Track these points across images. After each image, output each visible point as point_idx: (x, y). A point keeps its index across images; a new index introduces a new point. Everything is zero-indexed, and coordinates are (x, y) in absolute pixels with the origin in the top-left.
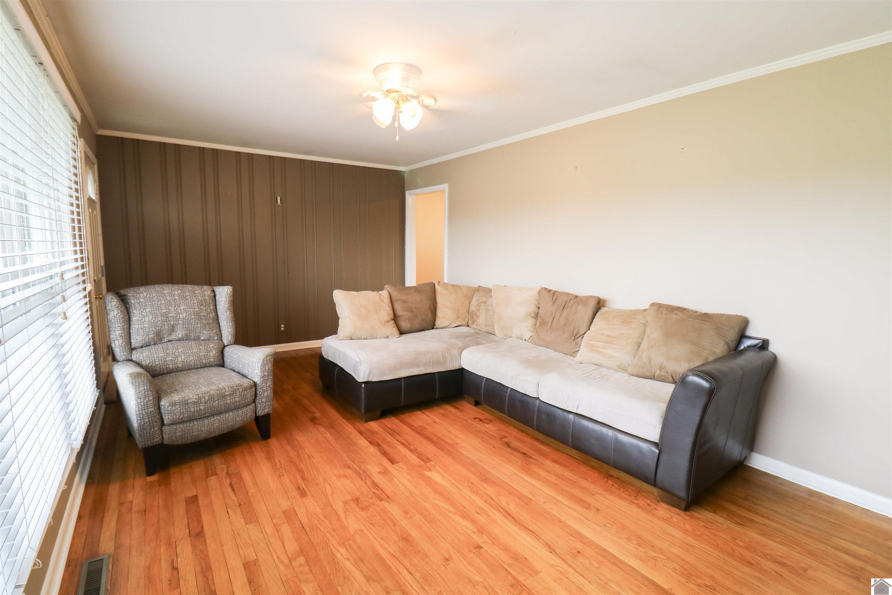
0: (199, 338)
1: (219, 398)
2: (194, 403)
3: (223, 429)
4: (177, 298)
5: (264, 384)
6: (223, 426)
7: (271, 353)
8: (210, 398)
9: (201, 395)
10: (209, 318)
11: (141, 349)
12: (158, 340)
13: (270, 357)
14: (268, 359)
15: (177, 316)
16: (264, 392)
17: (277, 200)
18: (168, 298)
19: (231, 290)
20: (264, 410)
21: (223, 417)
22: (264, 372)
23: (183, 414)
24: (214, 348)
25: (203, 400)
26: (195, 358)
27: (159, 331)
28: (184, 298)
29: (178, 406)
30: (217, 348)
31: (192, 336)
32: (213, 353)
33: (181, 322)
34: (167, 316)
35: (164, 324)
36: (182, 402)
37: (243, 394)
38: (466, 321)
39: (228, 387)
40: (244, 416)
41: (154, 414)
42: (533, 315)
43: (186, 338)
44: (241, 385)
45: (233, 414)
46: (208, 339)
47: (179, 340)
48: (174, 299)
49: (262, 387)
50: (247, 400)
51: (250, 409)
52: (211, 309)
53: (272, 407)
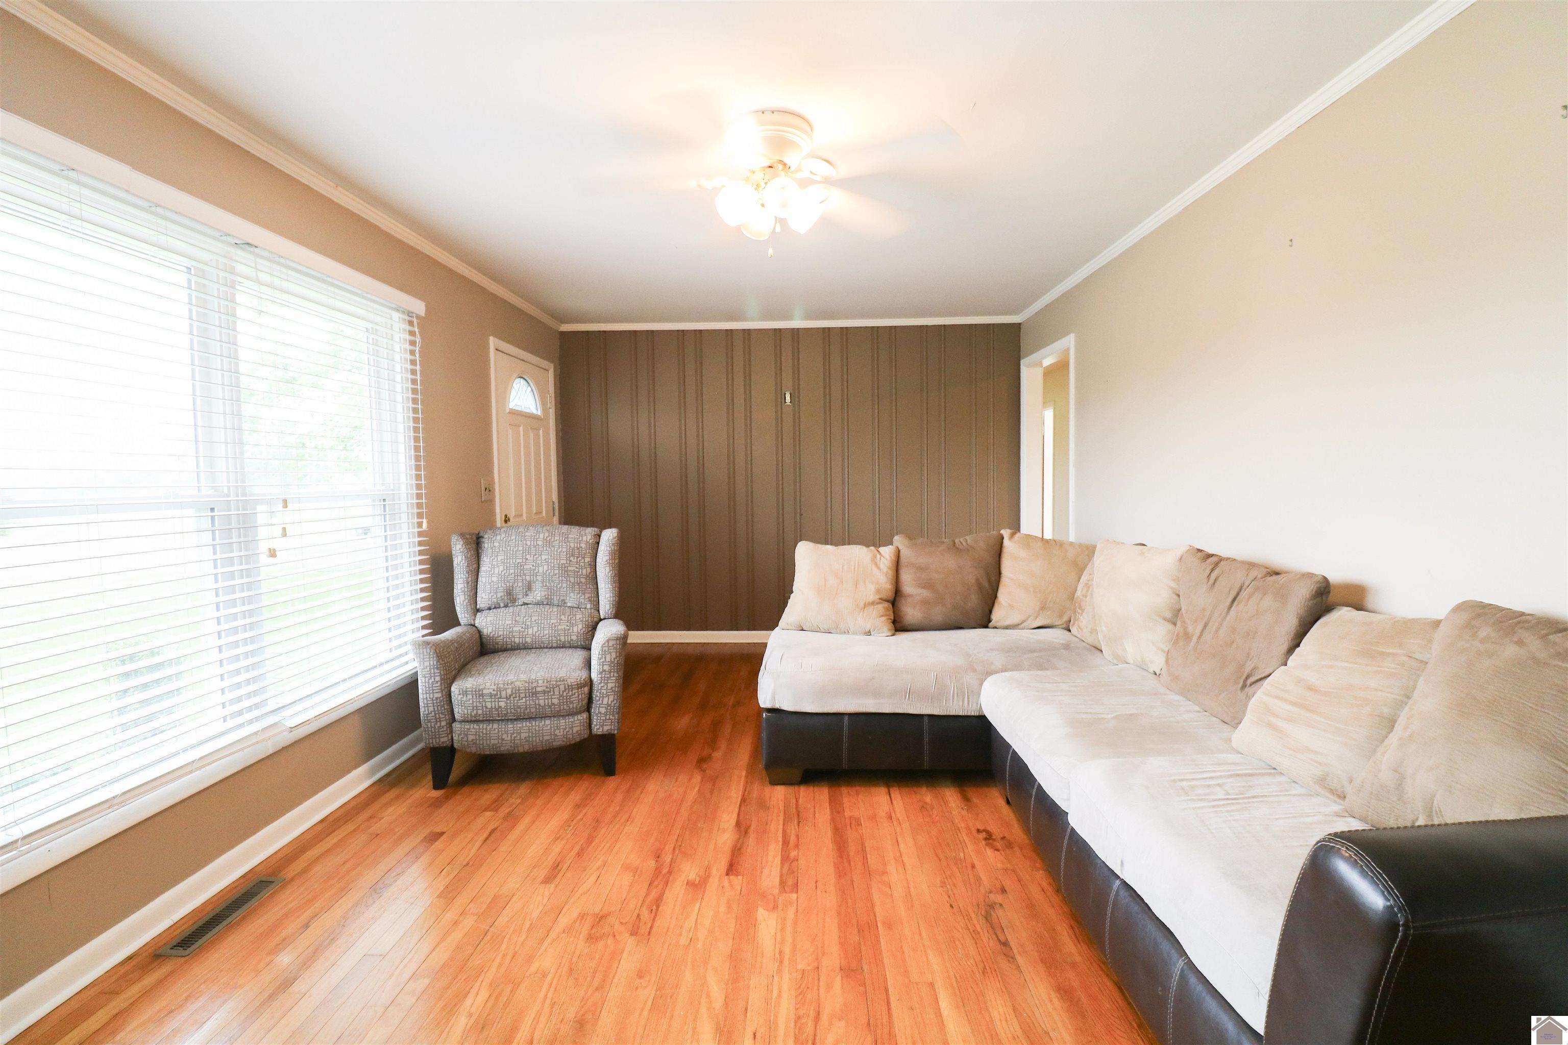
0: (565, 603)
1: (527, 695)
2: (491, 695)
3: (534, 744)
4: (540, 543)
5: (602, 685)
6: (534, 739)
7: (616, 636)
8: (514, 692)
9: (502, 686)
10: (580, 575)
11: (488, 611)
12: (509, 602)
13: (614, 642)
14: (610, 645)
15: (535, 570)
16: (603, 697)
17: (785, 398)
18: (528, 543)
19: (615, 535)
20: (602, 726)
21: (536, 726)
22: (603, 665)
23: (477, 709)
24: (582, 621)
25: (503, 694)
26: (550, 632)
27: (511, 588)
28: (548, 543)
29: (470, 697)
30: (586, 621)
31: (555, 600)
32: (578, 628)
33: (539, 578)
34: (522, 568)
35: (518, 580)
36: (476, 691)
37: (565, 694)
38: (1065, 618)
39: (544, 679)
40: (567, 730)
41: (440, 702)
42: (1169, 615)
43: (547, 602)
44: (563, 681)
45: (551, 724)
46: (577, 606)
47: (537, 604)
48: (535, 544)
49: (600, 688)
50: (571, 706)
51: (578, 720)
52: (586, 561)
53: (616, 724)
